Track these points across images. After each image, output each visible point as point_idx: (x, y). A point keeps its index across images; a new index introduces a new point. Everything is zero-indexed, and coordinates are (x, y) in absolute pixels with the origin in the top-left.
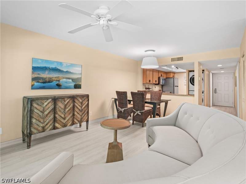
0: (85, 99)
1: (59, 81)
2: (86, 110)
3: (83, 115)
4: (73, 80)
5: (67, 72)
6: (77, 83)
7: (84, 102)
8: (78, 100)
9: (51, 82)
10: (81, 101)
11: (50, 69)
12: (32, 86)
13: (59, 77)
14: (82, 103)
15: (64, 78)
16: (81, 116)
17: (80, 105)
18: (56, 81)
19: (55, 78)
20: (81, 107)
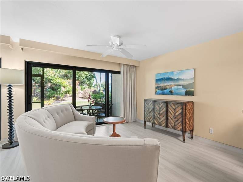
0: (178, 107)
1: (171, 88)
2: (180, 118)
3: (177, 123)
4: (184, 86)
5: (178, 80)
6: (189, 90)
7: (177, 110)
8: (171, 105)
9: (166, 89)
10: (174, 107)
11: (165, 79)
12: (156, 92)
13: (171, 85)
14: (175, 110)
15: (175, 85)
16: (175, 123)
17: (174, 111)
18: (169, 88)
19: (169, 85)
20: (175, 114)
